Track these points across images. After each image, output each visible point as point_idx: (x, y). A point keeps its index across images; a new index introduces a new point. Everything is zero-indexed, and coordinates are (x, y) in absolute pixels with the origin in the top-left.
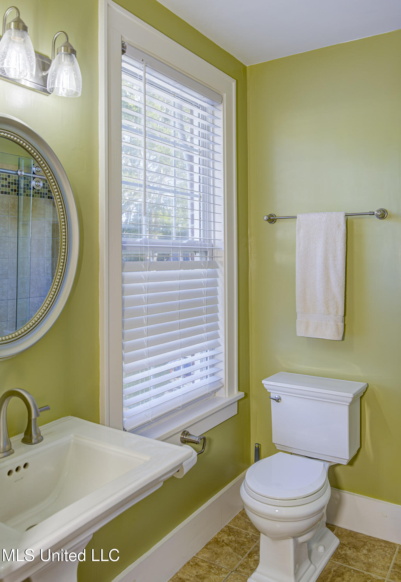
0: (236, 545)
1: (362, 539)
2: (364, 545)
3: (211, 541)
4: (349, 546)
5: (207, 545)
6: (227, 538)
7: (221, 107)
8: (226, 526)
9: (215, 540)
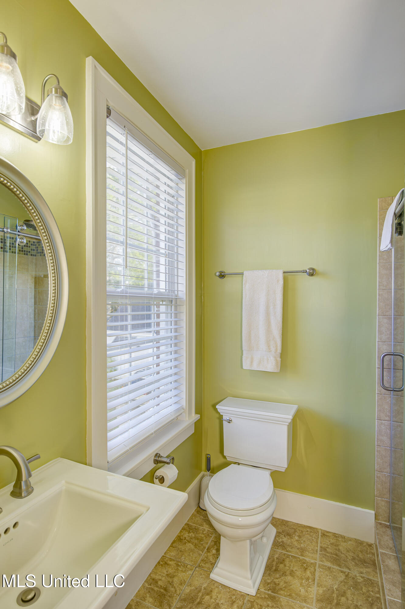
0: (196, 541)
1: (292, 527)
2: (295, 531)
3: (176, 539)
4: (284, 534)
5: (172, 543)
6: (188, 535)
7: (184, 181)
8: (186, 524)
9: (178, 538)
